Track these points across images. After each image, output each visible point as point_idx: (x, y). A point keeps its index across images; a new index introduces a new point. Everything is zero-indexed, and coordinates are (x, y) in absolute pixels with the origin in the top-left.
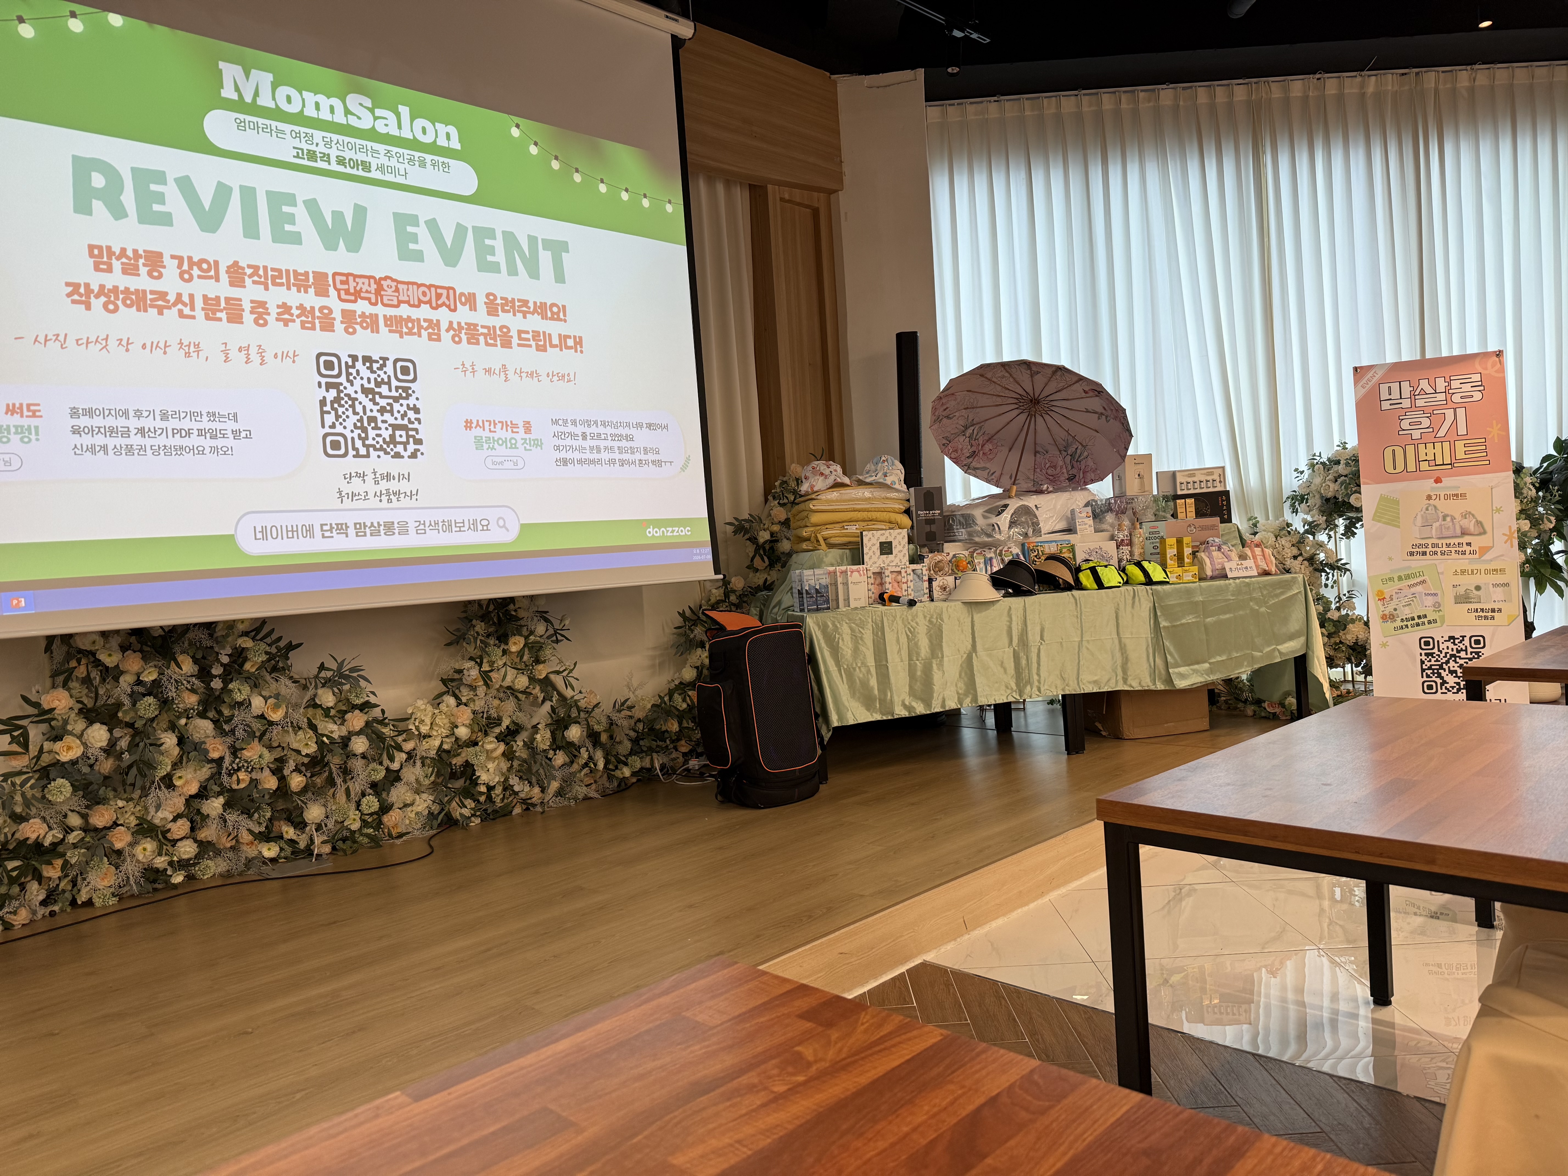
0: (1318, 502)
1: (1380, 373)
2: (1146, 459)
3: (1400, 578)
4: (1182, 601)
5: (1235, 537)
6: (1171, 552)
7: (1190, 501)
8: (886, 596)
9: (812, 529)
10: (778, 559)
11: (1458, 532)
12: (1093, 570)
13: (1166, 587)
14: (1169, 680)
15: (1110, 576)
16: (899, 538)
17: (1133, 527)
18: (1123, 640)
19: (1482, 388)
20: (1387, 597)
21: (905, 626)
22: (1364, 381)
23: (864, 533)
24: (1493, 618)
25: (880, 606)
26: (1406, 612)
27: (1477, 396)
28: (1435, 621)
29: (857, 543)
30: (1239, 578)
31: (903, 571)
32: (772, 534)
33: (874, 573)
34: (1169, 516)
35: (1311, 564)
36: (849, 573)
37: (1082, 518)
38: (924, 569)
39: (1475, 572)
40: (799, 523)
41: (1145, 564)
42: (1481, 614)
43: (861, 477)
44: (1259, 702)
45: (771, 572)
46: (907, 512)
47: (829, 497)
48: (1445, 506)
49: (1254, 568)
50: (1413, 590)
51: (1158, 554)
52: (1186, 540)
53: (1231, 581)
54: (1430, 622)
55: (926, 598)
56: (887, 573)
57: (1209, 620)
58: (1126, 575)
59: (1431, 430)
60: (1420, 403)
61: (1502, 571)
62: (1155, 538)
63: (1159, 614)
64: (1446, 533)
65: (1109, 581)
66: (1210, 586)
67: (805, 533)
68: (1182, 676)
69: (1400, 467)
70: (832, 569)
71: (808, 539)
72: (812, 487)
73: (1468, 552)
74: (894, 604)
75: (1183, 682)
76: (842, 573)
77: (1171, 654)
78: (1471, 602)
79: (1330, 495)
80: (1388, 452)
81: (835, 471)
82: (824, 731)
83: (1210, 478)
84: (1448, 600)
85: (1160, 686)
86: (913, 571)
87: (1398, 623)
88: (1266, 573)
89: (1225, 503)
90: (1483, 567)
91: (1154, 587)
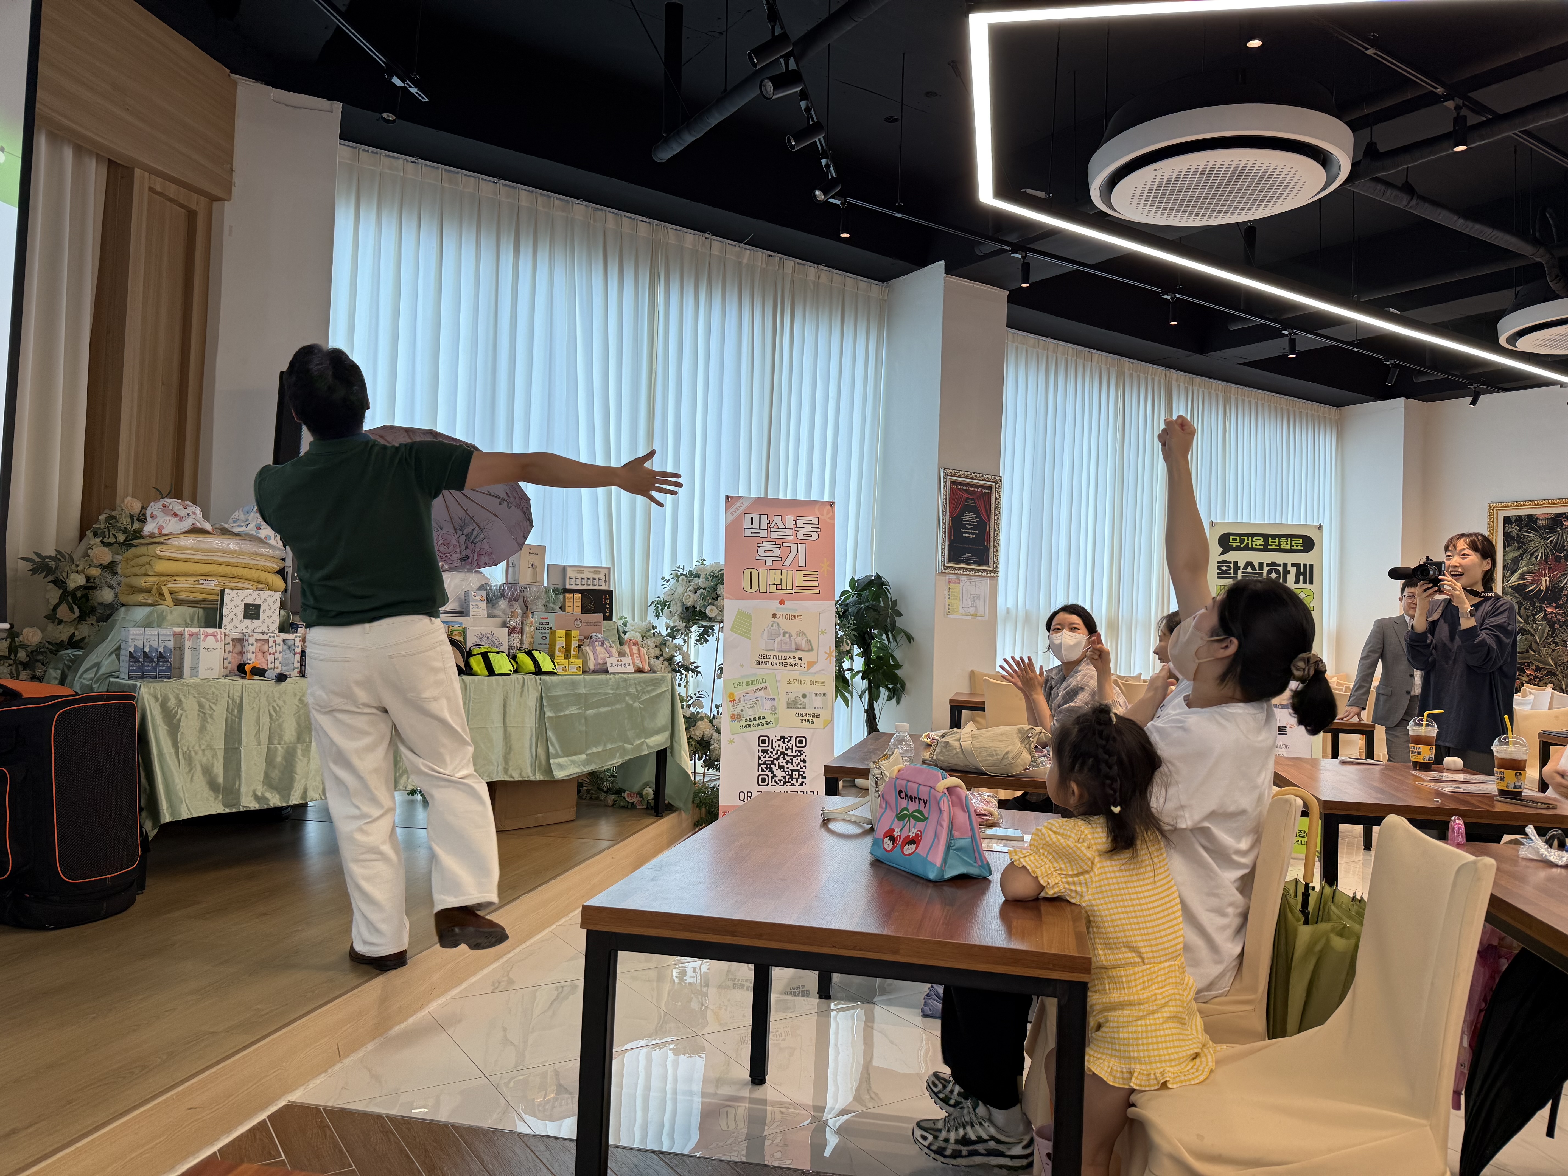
0: (680, 610)
1: (746, 504)
2: (540, 551)
3: (748, 684)
4: (567, 693)
5: (614, 635)
6: (560, 643)
7: (578, 596)
8: (247, 668)
9: (155, 579)
10: (93, 610)
11: (794, 647)
12: (485, 656)
13: (554, 678)
14: (549, 770)
15: (502, 663)
16: (270, 601)
17: (525, 614)
18: (509, 729)
19: (818, 530)
20: (737, 699)
21: (269, 704)
22: (733, 509)
23: (226, 591)
24: (813, 722)
25: (238, 678)
26: (750, 714)
27: (815, 536)
28: (771, 722)
29: (214, 602)
30: (618, 673)
31: (271, 640)
32: (88, 579)
33: (233, 640)
34: (557, 608)
35: (670, 665)
36: (202, 637)
37: (477, 601)
38: (297, 640)
39: (803, 682)
40: (136, 570)
41: (536, 653)
42: (805, 718)
43: (226, 526)
44: (619, 792)
45: (80, 626)
46: (281, 572)
47: (182, 543)
48: (786, 624)
49: (631, 665)
50: (757, 694)
51: (546, 644)
52: (575, 633)
53: (612, 676)
54: (767, 723)
55: (295, 673)
56: (251, 640)
57: (589, 712)
58: (517, 663)
59: (780, 559)
60: (773, 535)
61: (822, 683)
62: (545, 629)
63: (545, 704)
64: (784, 648)
65: (500, 668)
66: (593, 679)
67: (143, 582)
68: (561, 767)
69: (755, 587)
70: (178, 629)
71: (148, 591)
72: (160, 528)
73: (799, 665)
74: (256, 677)
75: (561, 773)
76: (192, 635)
77: (553, 745)
78: (798, 708)
79: (689, 604)
80: (747, 572)
81: (194, 515)
82: (148, 825)
83: (596, 576)
84: (782, 704)
85: (539, 777)
86: (284, 640)
87: (744, 723)
88: (640, 671)
89: (608, 601)
90: (809, 679)
91: (543, 677)
